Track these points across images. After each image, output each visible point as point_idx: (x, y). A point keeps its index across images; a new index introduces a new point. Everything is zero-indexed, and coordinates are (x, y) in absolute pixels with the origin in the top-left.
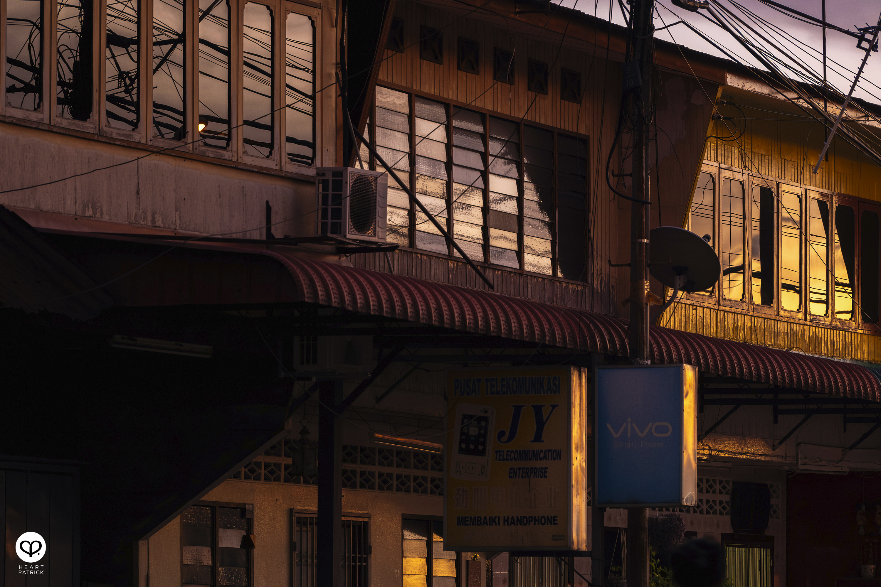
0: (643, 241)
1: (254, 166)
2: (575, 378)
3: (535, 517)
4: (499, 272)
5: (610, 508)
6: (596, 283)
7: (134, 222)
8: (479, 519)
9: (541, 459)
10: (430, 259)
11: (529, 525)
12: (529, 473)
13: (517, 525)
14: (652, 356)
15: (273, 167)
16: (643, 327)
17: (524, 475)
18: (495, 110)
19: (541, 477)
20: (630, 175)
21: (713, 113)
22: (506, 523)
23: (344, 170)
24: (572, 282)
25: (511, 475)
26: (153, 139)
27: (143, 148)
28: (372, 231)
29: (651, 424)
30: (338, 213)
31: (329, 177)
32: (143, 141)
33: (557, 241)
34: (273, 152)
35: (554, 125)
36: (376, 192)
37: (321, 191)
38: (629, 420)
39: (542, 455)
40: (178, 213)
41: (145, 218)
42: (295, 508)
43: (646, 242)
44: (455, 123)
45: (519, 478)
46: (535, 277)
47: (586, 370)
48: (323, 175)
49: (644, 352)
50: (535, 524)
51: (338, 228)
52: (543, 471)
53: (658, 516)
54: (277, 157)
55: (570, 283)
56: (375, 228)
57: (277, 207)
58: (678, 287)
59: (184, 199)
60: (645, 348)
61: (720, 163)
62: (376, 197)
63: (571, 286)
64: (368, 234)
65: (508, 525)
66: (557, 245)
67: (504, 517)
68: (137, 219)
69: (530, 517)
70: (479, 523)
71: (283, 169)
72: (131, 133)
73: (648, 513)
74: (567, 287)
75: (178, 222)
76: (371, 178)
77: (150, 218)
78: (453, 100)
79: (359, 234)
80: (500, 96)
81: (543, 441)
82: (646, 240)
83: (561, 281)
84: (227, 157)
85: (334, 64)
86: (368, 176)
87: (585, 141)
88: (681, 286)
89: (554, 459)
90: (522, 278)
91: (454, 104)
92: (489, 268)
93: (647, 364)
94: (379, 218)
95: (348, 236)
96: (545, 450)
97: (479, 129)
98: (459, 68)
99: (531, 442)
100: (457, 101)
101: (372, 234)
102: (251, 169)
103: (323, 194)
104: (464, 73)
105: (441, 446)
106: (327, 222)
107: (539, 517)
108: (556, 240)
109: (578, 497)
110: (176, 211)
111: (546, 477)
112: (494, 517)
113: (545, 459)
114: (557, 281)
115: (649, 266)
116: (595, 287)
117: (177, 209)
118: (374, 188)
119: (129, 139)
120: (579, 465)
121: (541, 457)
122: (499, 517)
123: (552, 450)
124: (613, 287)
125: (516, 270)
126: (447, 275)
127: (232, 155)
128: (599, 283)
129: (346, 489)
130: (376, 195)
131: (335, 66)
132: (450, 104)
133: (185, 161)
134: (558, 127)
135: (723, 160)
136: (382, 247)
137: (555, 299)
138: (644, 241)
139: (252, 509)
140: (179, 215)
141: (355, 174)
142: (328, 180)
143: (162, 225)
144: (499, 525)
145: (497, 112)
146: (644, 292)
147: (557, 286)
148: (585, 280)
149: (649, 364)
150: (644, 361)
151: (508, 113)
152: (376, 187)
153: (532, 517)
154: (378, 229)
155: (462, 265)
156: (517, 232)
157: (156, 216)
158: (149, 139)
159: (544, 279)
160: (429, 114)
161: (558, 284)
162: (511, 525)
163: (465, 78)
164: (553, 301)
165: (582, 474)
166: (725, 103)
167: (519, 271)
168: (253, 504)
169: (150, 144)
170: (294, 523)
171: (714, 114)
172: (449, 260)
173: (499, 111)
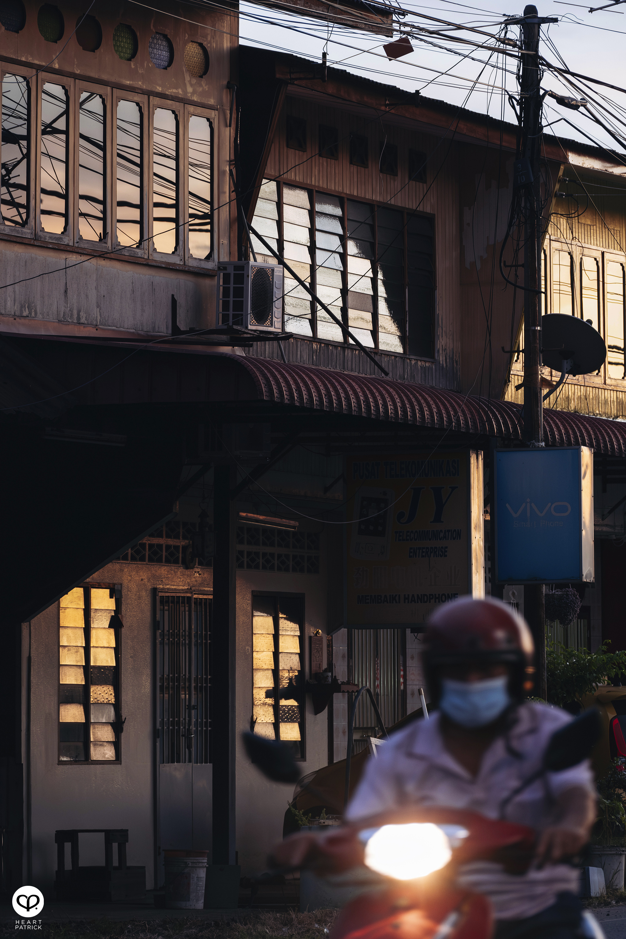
0: (536, 329)
1: (162, 263)
2: (473, 460)
3: (435, 595)
4: (357, 352)
5: (509, 585)
6: (442, 359)
7: (63, 319)
8: (379, 597)
9: (440, 539)
10: (297, 342)
11: (430, 602)
12: (429, 553)
13: (418, 602)
14: (546, 440)
15: (178, 262)
16: (538, 410)
17: (424, 554)
18: (352, 193)
19: (441, 556)
20: (523, 266)
21: (555, 190)
22: (407, 601)
23: (245, 264)
24: (421, 359)
25: (411, 554)
26: (79, 241)
27: (71, 250)
28: (269, 322)
29: (550, 504)
30: (239, 306)
31: (231, 270)
32: (71, 244)
33: (408, 319)
34: (178, 248)
35: (403, 205)
36: (273, 284)
37: (222, 284)
38: (528, 500)
39: (442, 535)
40: (98, 309)
41: (72, 315)
42: (158, 587)
43: (539, 329)
44: (319, 208)
45: (419, 557)
46: (388, 355)
47: (482, 452)
48: (225, 268)
49: (538, 435)
50: (435, 602)
51: (241, 320)
52: (443, 550)
53: (554, 593)
54: (182, 253)
55: (419, 360)
56: (272, 318)
57: (181, 301)
58: (565, 371)
59: (104, 296)
60: (540, 430)
61: (551, 235)
62: (273, 288)
63: (419, 363)
64: (266, 324)
65: (408, 602)
66: (408, 322)
67: (405, 595)
68: (65, 317)
69: (430, 595)
70: (380, 601)
71: (186, 264)
72: (61, 236)
73: (544, 589)
74: (416, 363)
75: (99, 318)
76: (269, 271)
77: (75, 316)
78: (315, 186)
79: (259, 325)
80: (355, 180)
81: (443, 522)
82: (539, 327)
83: (411, 359)
84: (139, 255)
85: (228, 161)
86: (266, 269)
87: (429, 219)
88: (568, 370)
89: (454, 539)
90: (377, 356)
91: (317, 189)
92: (348, 348)
93: (542, 446)
94: (275, 308)
95: (250, 327)
96: (445, 530)
97: (338, 212)
98: (351, 163)
99: (431, 522)
100: (319, 187)
101: (269, 325)
102: (159, 265)
103: (223, 287)
104: (325, 159)
105: (297, 524)
106: (229, 314)
107: (439, 595)
108: (406, 318)
109: (477, 574)
110: (98, 307)
111: (446, 556)
112: (394, 596)
113: (445, 539)
114: (407, 358)
115: (542, 352)
116: (441, 363)
117: (98, 306)
118: (271, 280)
119: (59, 242)
120: (477, 544)
121: (441, 537)
122: (399, 595)
123: (452, 530)
124: (457, 362)
125: (372, 349)
126: (311, 356)
127: (144, 253)
128: (444, 358)
129: (202, 567)
130: (273, 287)
131: (228, 163)
132: (313, 190)
133: (104, 260)
134: (407, 207)
135: (553, 232)
136: (279, 336)
137: (406, 377)
138: (538, 328)
139: (120, 589)
140: (100, 312)
141: (255, 268)
142: (229, 274)
143: (86, 322)
144: (399, 602)
145: (353, 196)
146: (539, 377)
147: (407, 363)
148: (433, 357)
149: (544, 445)
150: (539, 444)
151: (363, 196)
152: (273, 279)
153: (432, 595)
154: (274, 319)
155: (324, 346)
156: (372, 312)
157: (80, 313)
158: (75, 241)
159: (396, 357)
160: (295, 200)
161: (408, 361)
162: (411, 602)
163: (325, 164)
164: (404, 379)
165: (480, 553)
166: (567, 181)
167: (374, 351)
168: (121, 584)
169: (76, 246)
170: (157, 602)
171: (556, 192)
172: (313, 341)
173: (355, 194)
